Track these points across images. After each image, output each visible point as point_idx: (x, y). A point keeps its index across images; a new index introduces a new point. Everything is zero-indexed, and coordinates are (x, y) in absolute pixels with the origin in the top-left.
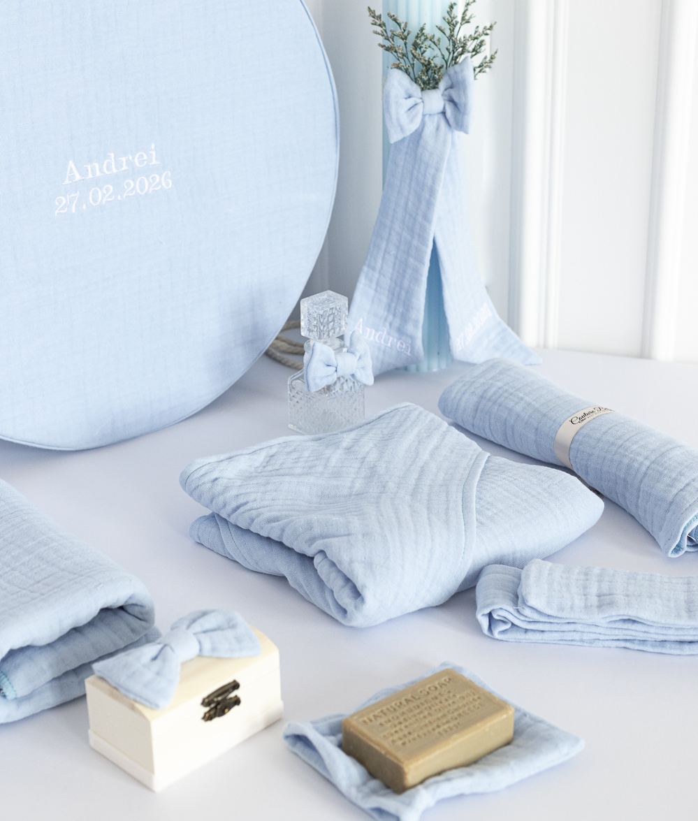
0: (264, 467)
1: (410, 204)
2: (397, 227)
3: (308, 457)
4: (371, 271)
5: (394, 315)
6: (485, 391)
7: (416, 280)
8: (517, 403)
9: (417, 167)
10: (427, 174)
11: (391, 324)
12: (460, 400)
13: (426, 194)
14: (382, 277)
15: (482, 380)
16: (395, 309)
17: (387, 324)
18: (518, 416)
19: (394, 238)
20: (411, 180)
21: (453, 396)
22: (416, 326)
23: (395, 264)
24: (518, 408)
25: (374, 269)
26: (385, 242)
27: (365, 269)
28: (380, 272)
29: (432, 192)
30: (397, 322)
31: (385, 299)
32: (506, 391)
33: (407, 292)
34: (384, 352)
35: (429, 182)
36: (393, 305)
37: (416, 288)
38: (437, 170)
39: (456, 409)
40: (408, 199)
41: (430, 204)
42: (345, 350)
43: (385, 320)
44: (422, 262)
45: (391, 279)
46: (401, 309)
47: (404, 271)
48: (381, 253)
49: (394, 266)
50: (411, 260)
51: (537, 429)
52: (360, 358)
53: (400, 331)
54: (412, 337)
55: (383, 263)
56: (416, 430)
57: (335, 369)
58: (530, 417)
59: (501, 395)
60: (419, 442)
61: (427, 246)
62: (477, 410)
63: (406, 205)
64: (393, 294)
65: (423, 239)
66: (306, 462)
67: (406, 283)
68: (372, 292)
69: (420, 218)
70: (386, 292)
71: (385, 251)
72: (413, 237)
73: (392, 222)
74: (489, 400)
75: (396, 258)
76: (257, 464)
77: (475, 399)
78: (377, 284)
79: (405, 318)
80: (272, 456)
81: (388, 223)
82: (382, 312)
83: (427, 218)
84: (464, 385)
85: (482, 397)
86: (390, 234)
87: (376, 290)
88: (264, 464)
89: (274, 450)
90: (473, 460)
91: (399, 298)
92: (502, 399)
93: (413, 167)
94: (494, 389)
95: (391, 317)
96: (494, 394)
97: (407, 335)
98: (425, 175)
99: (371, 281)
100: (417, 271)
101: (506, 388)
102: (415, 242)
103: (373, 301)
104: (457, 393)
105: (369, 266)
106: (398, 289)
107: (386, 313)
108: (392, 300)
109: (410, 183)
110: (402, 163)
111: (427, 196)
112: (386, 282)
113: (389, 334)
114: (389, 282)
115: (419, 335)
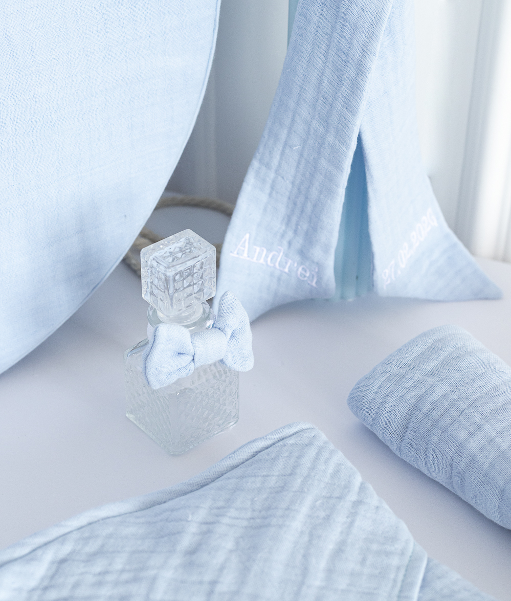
0: (46, 589)
1: (325, 81)
2: (305, 111)
3: (122, 571)
4: (264, 168)
5: (295, 232)
6: (421, 398)
7: (328, 190)
8: (472, 435)
9: (339, 27)
10: (355, 42)
11: (290, 243)
12: (382, 404)
13: (351, 72)
14: (280, 178)
15: (416, 375)
16: (297, 225)
17: (285, 243)
18: (473, 460)
19: (300, 127)
20: (329, 46)
21: (370, 396)
22: (326, 250)
23: (299, 163)
24: (474, 445)
25: (268, 166)
26: (285, 132)
27: (255, 164)
28: (277, 171)
29: (361, 69)
30: (299, 242)
31: (283, 210)
32: (454, 404)
33: (315, 206)
34: (279, 279)
35: (357, 55)
36: (294, 219)
37: (329, 201)
38: (371, 36)
39: (375, 418)
40: (322, 74)
41: (356, 88)
42: (210, 323)
43: (283, 236)
44: (339, 167)
45: (293, 183)
46: (305, 226)
47: (312, 175)
48: (280, 147)
49: (298, 167)
50: (323, 163)
51: (503, 491)
52: (232, 336)
53: (303, 254)
54: (320, 266)
55: (281, 158)
56: (308, 500)
57: (192, 358)
58: (492, 466)
59: (446, 411)
60: (311, 535)
61: (348, 147)
62: (406, 427)
63: (320, 83)
64: (295, 204)
65: (341, 134)
66: (116, 584)
67: (314, 193)
68: (264, 198)
69: (339, 105)
70: (285, 200)
71: (286, 144)
72: (327, 131)
73: (298, 103)
74: (427, 415)
75: (301, 155)
76: (33, 583)
77: (403, 409)
78: (273, 187)
79: (310, 238)
80: (63, 561)
81: (292, 104)
82: (278, 225)
83: (350, 107)
84: (388, 380)
85: (415, 407)
86: (293, 120)
87: (270, 195)
88: (45, 583)
89: (67, 549)
90: (399, 584)
91: (302, 211)
92: (448, 420)
93: (333, 28)
94: (434, 397)
95: (290, 234)
96: (435, 406)
97: (313, 262)
98: (351, 42)
99: (264, 181)
100: (330, 179)
101: (454, 397)
102: (330, 139)
103: (265, 210)
104: (377, 392)
105: (261, 161)
106: (301, 198)
107: (284, 228)
108: (293, 211)
109: (327, 51)
110: (316, 19)
111: (353, 74)
112: (285, 186)
113: (286, 255)
114: (290, 186)
115: (330, 263)
